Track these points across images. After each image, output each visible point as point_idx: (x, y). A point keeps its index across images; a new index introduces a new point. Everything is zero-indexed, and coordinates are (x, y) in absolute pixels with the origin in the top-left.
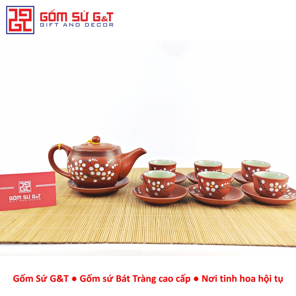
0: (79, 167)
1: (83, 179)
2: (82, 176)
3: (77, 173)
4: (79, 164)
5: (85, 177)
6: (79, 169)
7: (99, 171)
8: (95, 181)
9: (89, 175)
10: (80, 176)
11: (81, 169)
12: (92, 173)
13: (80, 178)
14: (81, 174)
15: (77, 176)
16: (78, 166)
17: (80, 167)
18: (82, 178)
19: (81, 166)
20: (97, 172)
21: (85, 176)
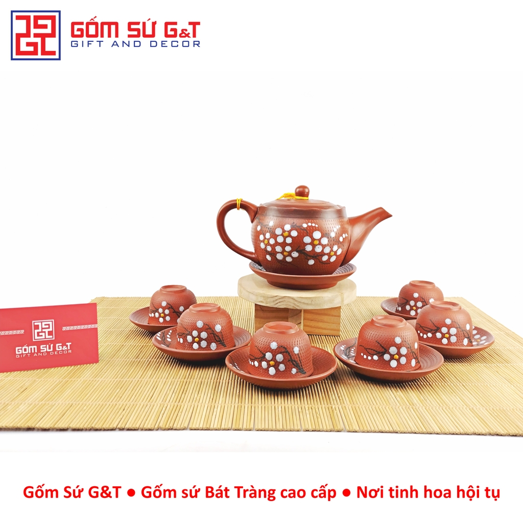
0: (285, 238)
1: (289, 259)
2: (290, 254)
3: (278, 249)
4: (284, 231)
5: (295, 254)
6: (285, 240)
7: (320, 244)
8: (311, 262)
9: (302, 251)
10: (285, 253)
11: (289, 240)
12: (309, 248)
13: (285, 257)
14: (288, 249)
15: (279, 253)
16: (282, 235)
17: (287, 237)
18: (288, 256)
19: (290, 236)
20: (316, 245)
21: (295, 252)
